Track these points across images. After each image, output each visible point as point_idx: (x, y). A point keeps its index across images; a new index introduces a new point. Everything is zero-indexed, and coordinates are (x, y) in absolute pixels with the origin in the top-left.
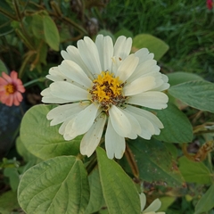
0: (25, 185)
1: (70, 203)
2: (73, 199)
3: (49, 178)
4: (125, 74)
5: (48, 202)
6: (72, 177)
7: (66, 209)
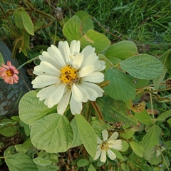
0: (34, 133)
1: (62, 140)
2: (63, 137)
3: (47, 127)
4: (77, 65)
5: (49, 141)
6: (60, 125)
7: (60, 144)
